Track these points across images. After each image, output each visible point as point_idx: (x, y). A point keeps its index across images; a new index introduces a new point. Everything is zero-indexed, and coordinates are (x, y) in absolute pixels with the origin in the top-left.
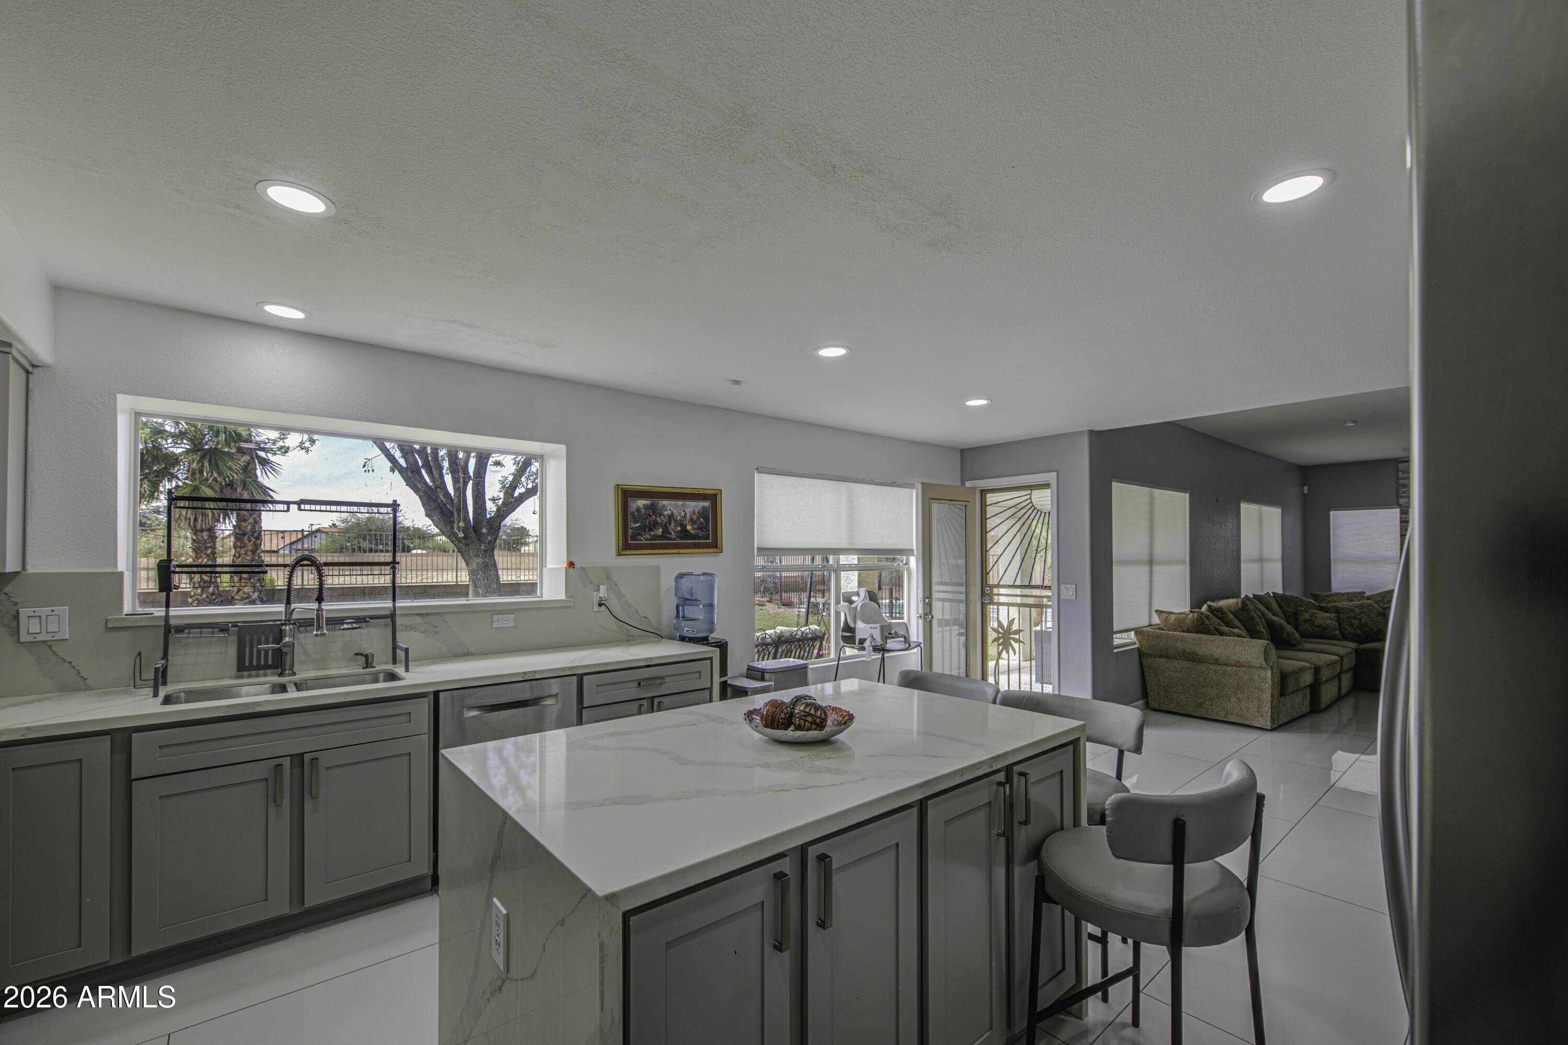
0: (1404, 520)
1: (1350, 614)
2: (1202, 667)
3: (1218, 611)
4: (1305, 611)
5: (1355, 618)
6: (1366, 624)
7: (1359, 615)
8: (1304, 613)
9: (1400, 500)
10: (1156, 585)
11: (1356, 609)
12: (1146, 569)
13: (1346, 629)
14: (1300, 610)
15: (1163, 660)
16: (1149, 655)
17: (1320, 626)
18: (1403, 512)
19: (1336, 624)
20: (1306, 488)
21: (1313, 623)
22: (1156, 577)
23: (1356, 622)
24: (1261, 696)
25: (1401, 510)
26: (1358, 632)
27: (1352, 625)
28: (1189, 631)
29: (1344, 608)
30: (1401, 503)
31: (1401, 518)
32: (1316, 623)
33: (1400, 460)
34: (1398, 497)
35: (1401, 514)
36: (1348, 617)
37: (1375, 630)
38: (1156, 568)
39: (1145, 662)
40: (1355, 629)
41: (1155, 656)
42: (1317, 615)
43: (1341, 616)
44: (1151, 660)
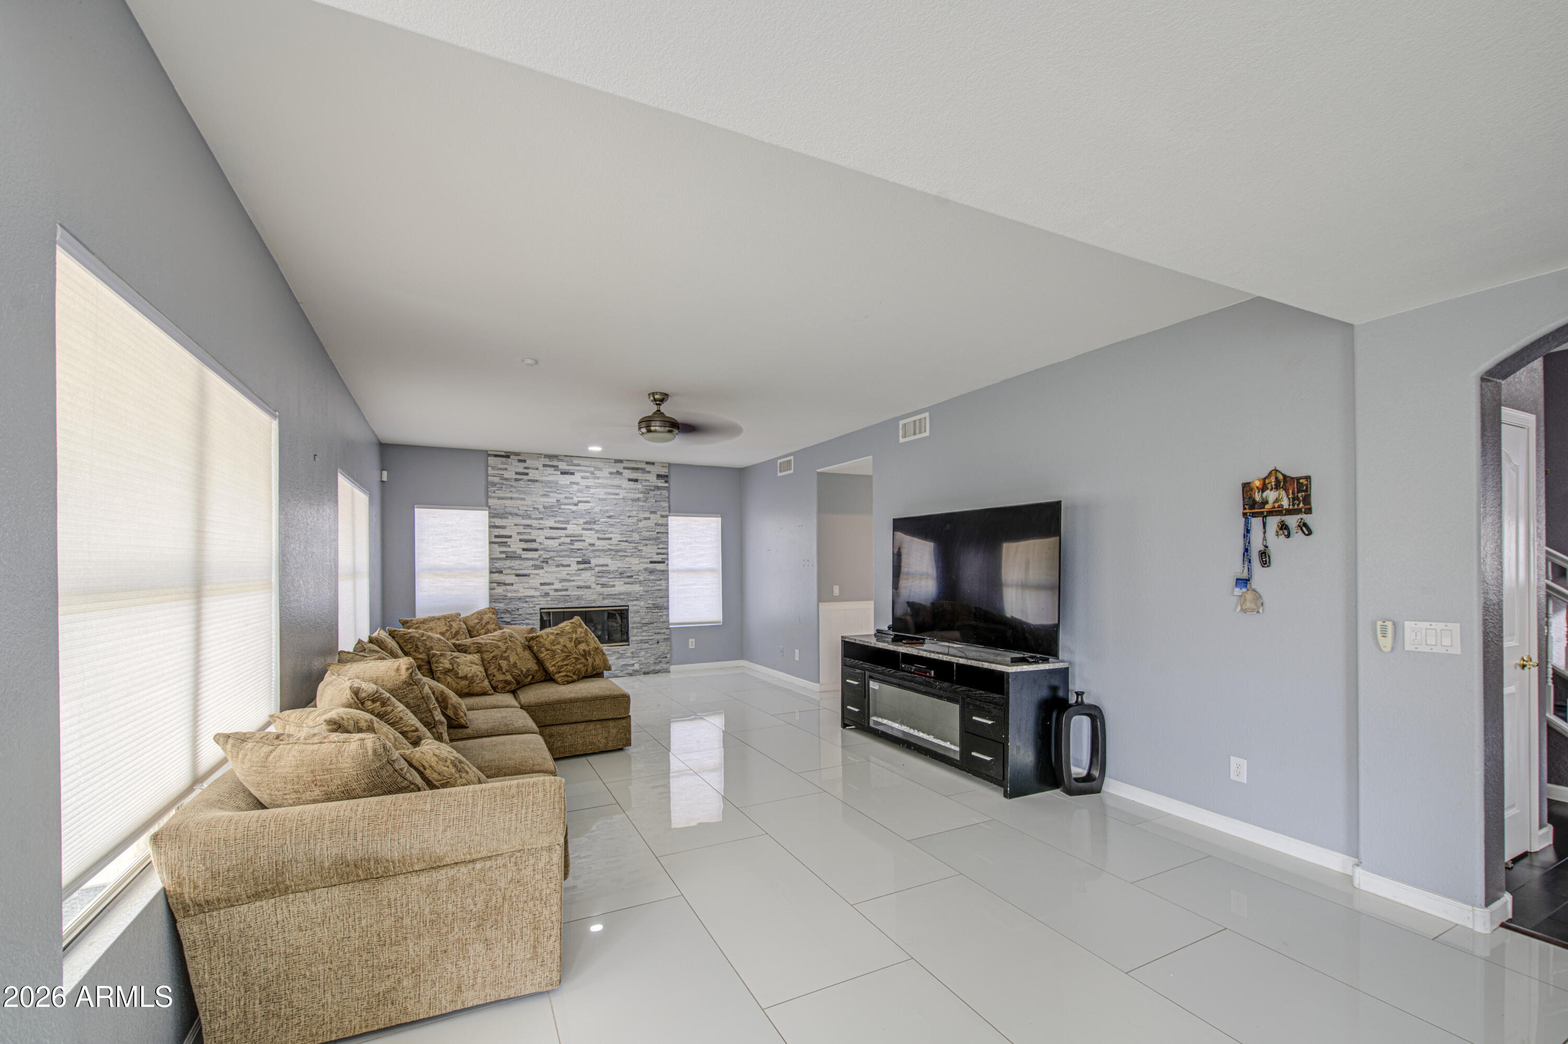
0: (493, 524)
1: (496, 652)
2: (389, 890)
3: (374, 701)
4: (441, 655)
5: (502, 658)
6: (515, 665)
7: (505, 652)
8: (442, 660)
9: (490, 501)
10: (210, 654)
11: (500, 643)
12: (182, 611)
13: (494, 676)
14: (434, 655)
15: (267, 905)
16: (205, 906)
17: (465, 678)
18: (492, 515)
19: (482, 669)
20: (385, 473)
21: (456, 675)
22: (210, 631)
23: (504, 664)
24: (541, 913)
25: (489, 513)
26: (509, 678)
27: (500, 668)
28: (348, 794)
29: (486, 644)
30: (489, 504)
31: (490, 522)
32: (460, 675)
33: (489, 453)
34: (488, 497)
35: (490, 517)
36: (493, 657)
37: (524, 670)
38: (214, 607)
39: (189, 929)
40: (504, 673)
41: (231, 903)
42: (458, 660)
43: (486, 656)
44: (217, 920)
